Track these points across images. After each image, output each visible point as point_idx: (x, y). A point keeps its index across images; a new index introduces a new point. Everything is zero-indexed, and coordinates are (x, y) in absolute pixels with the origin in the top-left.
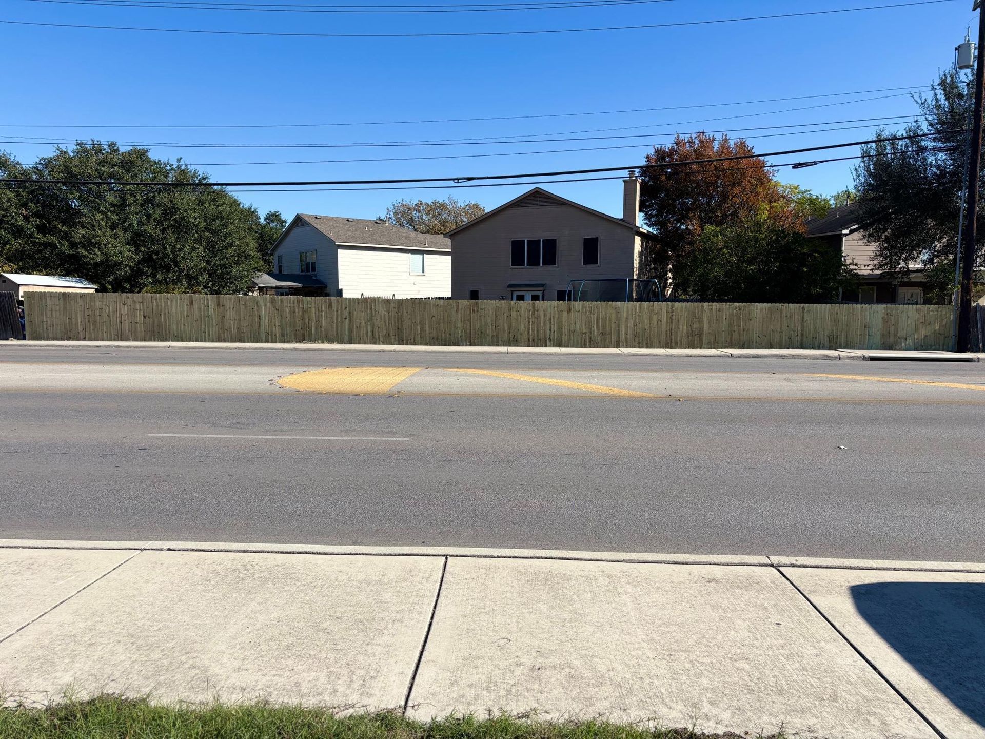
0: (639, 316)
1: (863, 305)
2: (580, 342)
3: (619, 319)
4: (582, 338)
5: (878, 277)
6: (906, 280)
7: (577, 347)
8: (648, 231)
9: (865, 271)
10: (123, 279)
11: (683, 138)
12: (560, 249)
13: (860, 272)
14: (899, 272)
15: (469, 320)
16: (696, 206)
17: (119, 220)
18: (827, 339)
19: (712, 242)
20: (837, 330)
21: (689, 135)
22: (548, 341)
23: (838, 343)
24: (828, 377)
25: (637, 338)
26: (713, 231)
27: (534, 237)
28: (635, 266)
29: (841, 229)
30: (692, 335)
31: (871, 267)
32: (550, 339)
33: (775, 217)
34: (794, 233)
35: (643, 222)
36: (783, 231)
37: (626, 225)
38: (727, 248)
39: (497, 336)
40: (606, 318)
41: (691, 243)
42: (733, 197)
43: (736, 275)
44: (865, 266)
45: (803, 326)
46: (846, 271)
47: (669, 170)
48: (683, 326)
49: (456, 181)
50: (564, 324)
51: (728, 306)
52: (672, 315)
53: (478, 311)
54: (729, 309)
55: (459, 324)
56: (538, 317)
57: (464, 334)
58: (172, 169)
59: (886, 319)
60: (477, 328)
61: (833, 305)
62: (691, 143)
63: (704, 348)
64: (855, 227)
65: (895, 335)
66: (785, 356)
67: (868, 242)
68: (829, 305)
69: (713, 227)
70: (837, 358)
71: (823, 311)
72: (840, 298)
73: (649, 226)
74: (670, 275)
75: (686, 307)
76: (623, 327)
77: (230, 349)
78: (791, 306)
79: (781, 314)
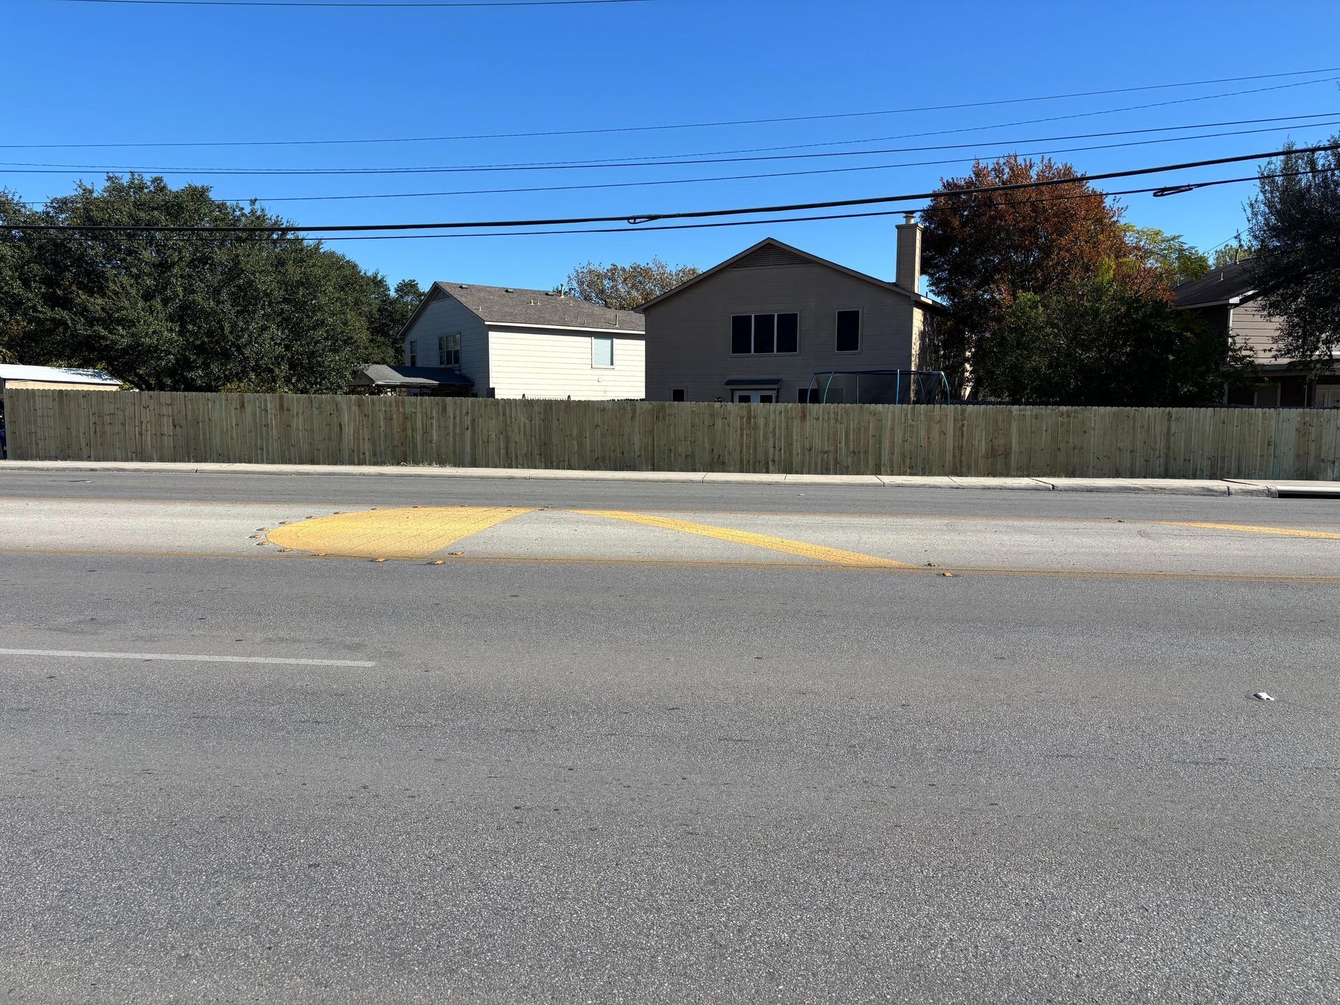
0: (912, 426)
1: (1266, 410)
2: (819, 466)
3: (880, 429)
4: (822, 460)
5: (1285, 368)
6: (1327, 373)
7: (816, 473)
8: (933, 301)
9: (1264, 359)
10: (163, 371)
11: (985, 165)
12: (804, 329)
13: (1258, 361)
14: (1317, 361)
15: (652, 432)
16: (1007, 265)
17: (156, 286)
18: (1206, 463)
19: (1029, 318)
20: (1224, 448)
21: (995, 161)
22: (770, 463)
23: (1226, 469)
24: (1214, 530)
25: (908, 461)
26: (1029, 300)
27: (765, 311)
28: (913, 352)
29: (1228, 296)
30: (994, 456)
31: (1274, 353)
32: (774, 461)
33: (1124, 278)
34: (1155, 301)
35: (927, 289)
36: (1137, 300)
37: (901, 292)
38: (1053, 326)
39: (693, 455)
40: (859, 429)
41: (999, 319)
42: (1060, 249)
43: (1065, 366)
44: (1265, 350)
45: (1168, 441)
46: (1235, 359)
47: (966, 213)
48: (980, 441)
49: (632, 221)
50: (795, 437)
51: (1049, 411)
52: (963, 425)
53: (664, 418)
54: (1050, 415)
55: (637, 438)
56: (756, 427)
57: (643, 453)
58: (243, 215)
59: (1303, 431)
60: (663, 443)
61: (1218, 409)
62: (998, 171)
63: (1014, 476)
64: (1250, 293)
65: (1318, 457)
66: (1139, 489)
67: (1270, 315)
68: (1210, 410)
69: (1030, 295)
70: (1225, 492)
71: (1202, 418)
72: (1225, 399)
73: (937, 294)
74: (967, 366)
75: (985, 412)
76: (886, 445)
77: (286, 474)
78: (1150, 411)
79: (1134, 423)
